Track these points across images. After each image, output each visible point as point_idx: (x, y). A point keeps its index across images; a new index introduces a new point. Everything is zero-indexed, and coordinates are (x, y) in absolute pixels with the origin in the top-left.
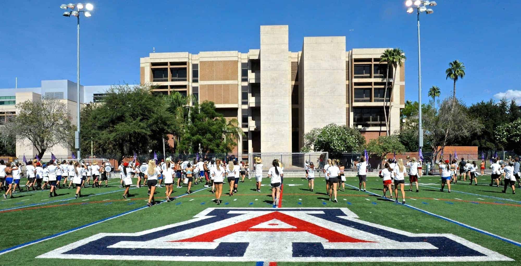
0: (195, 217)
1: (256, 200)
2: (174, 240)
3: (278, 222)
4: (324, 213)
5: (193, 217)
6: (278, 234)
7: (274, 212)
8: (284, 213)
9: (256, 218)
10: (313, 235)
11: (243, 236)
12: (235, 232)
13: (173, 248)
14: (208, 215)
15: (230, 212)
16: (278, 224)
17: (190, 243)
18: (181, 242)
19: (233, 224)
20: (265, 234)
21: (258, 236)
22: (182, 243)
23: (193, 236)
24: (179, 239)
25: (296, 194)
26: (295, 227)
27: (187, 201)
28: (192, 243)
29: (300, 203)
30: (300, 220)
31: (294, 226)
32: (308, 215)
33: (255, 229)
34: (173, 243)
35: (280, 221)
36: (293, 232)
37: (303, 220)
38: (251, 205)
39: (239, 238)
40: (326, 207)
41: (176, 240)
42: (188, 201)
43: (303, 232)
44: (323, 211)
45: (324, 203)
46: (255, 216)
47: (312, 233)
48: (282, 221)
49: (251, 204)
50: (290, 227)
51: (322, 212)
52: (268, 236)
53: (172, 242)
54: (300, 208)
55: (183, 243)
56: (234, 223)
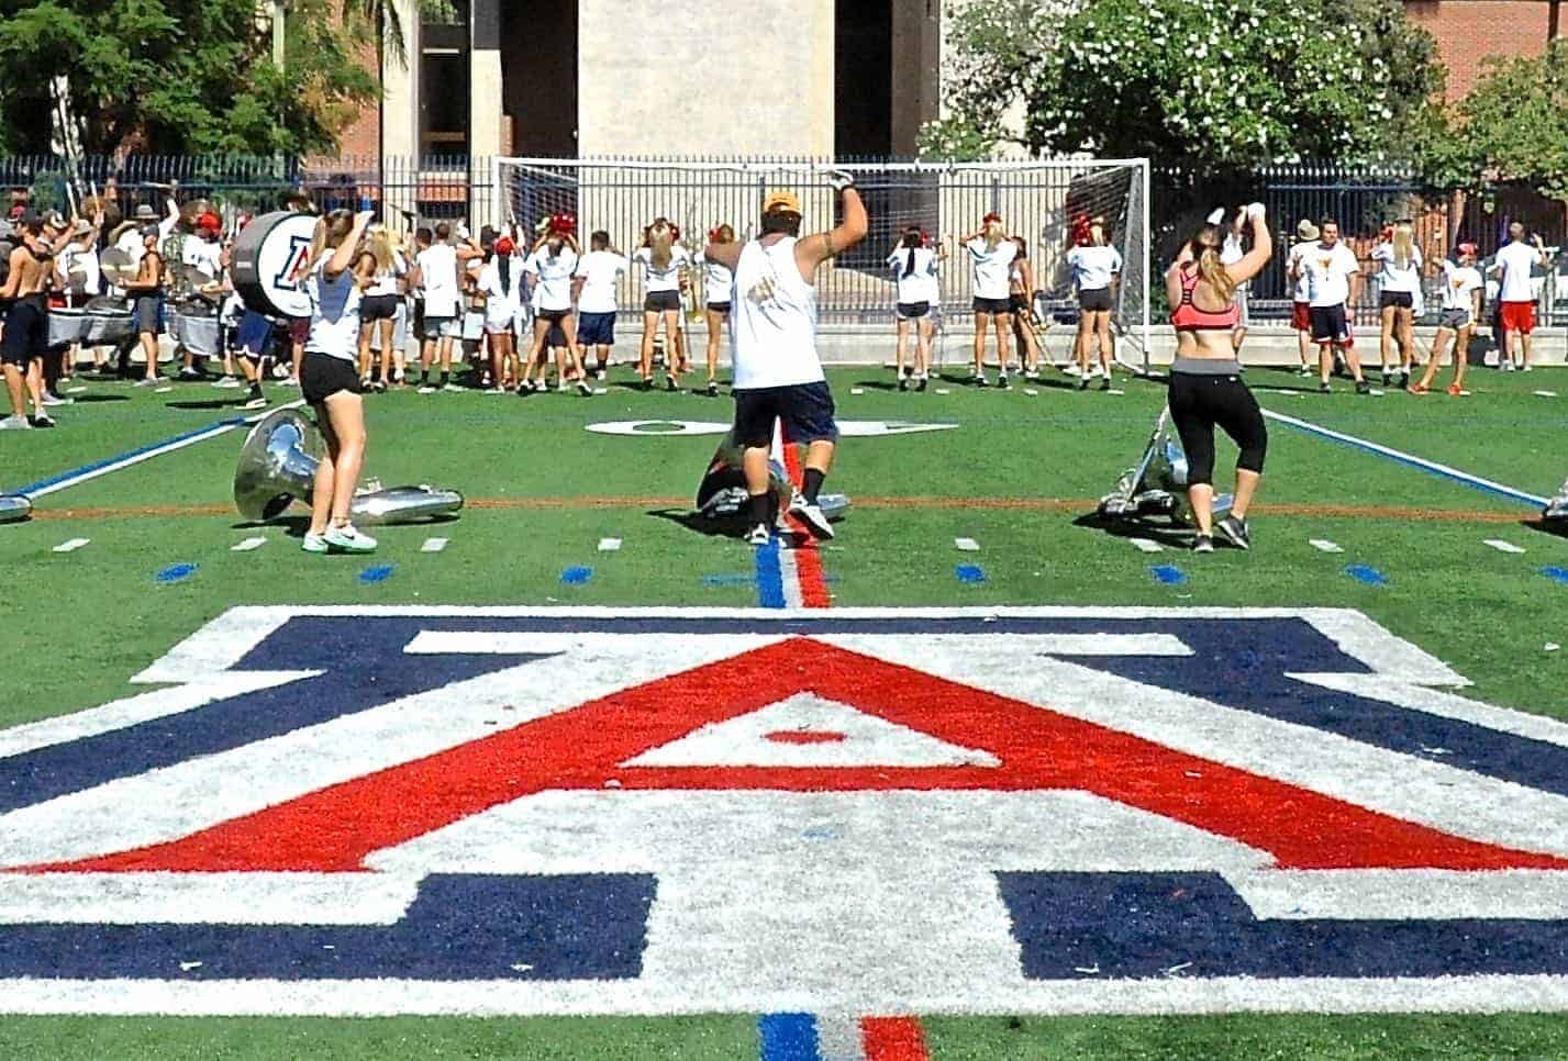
0: (145, 676)
1: (607, 544)
2: (39, 860)
3: (838, 716)
4: (1186, 651)
5: (134, 679)
6: (865, 806)
7: (780, 638)
8: (867, 652)
9: (650, 688)
10: (1141, 815)
11: (590, 829)
12: (513, 793)
13: (57, 915)
14: (249, 662)
15: (426, 643)
16: (840, 737)
17: (179, 877)
18: (104, 876)
19: (481, 732)
20: (759, 809)
21: (706, 824)
22: (114, 876)
23: (189, 830)
24: (80, 851)
25: (924, 500)
26: (985, 759)
27: (34, 549)
28: (193, 877)
29: (972, 574)
30: (1007, 700)
31: (970, 746)
32: (1057, 663)
33: (672, 770)
34: (38, 878)
35: (850, 709)
36: (983, 796)
37: (1036, 703)
38: (575, 582)
39: (561, 839)
40: (1189, 604)
41: (59, 858)
42: (41, 554)
43: (1058, 793)
44: (1171, 637)
45: (1167, 576)
46: (639, 675)
47: (1127, 802)
48: (866, 711)
49: (578, 576)
50: (948, 754)
51: (1169, 645)
52: (790, 823)
53: (28, 870)
54: (987, 612)
55: (127, 880)
56: (491, 730)
